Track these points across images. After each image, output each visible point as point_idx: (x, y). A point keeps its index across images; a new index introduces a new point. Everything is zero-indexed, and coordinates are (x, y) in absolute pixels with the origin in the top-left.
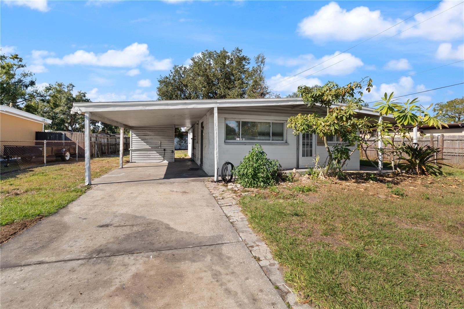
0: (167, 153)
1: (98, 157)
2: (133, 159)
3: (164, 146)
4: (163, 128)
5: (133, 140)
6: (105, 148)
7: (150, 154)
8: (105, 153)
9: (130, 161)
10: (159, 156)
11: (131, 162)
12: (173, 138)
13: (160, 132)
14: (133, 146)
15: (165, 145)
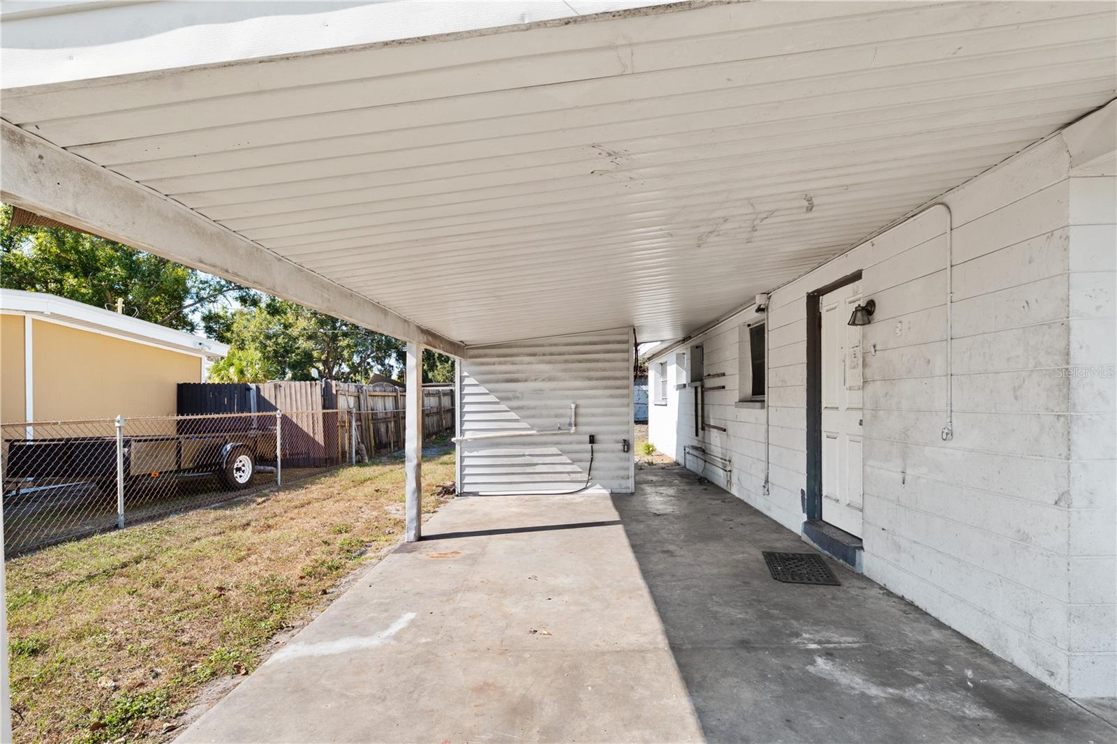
0: (605, 452)
1: (360, 463)
2: (467, 480)
3: (589, 424)
4: (584, 344)
5: (467, 399)
6: (387, 427)
7: (536, 460)
8: (387, 445)
9: (458, 490)
10: (569, 468)
11: (462, 494)
12: (627, 387)
13: (573, 362)
14: (466, 426)
15: (593, 419)
